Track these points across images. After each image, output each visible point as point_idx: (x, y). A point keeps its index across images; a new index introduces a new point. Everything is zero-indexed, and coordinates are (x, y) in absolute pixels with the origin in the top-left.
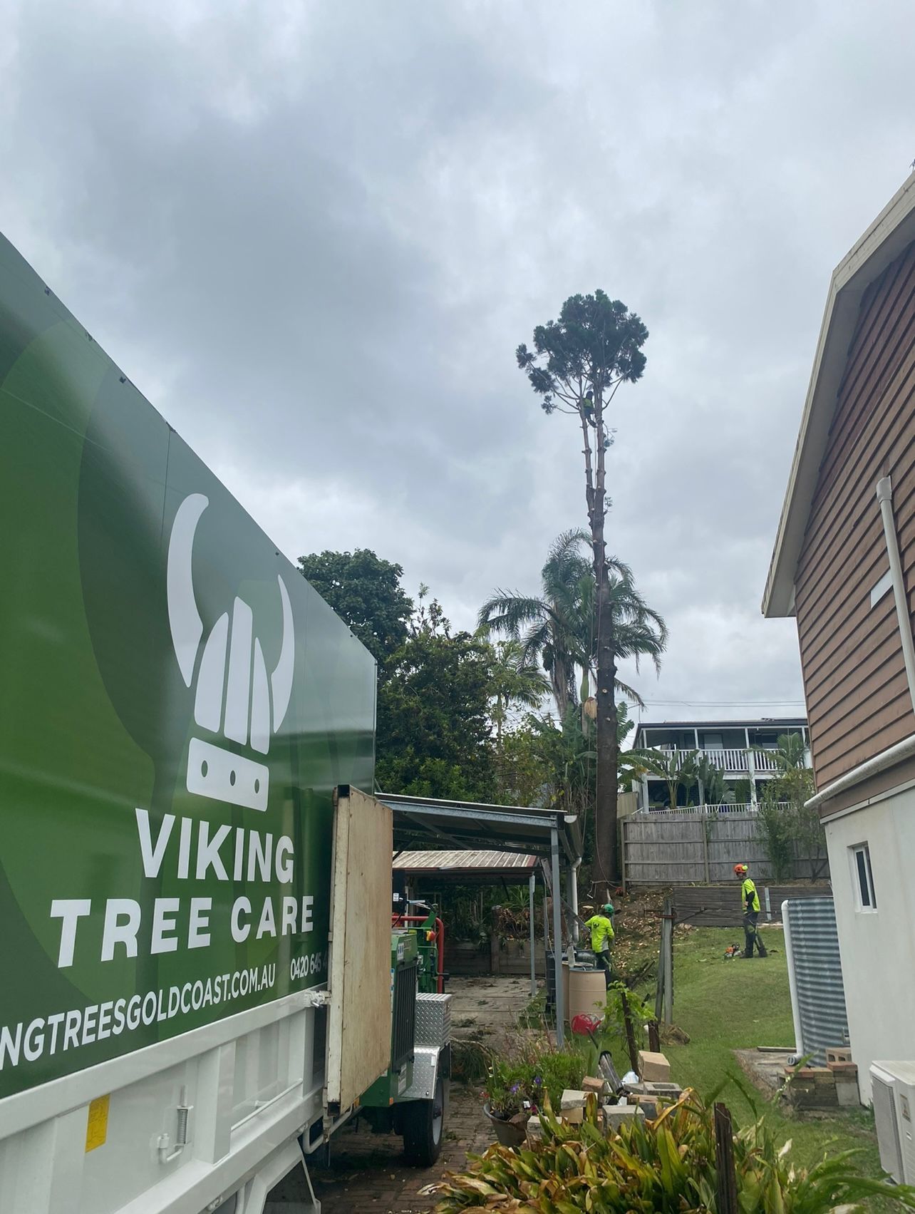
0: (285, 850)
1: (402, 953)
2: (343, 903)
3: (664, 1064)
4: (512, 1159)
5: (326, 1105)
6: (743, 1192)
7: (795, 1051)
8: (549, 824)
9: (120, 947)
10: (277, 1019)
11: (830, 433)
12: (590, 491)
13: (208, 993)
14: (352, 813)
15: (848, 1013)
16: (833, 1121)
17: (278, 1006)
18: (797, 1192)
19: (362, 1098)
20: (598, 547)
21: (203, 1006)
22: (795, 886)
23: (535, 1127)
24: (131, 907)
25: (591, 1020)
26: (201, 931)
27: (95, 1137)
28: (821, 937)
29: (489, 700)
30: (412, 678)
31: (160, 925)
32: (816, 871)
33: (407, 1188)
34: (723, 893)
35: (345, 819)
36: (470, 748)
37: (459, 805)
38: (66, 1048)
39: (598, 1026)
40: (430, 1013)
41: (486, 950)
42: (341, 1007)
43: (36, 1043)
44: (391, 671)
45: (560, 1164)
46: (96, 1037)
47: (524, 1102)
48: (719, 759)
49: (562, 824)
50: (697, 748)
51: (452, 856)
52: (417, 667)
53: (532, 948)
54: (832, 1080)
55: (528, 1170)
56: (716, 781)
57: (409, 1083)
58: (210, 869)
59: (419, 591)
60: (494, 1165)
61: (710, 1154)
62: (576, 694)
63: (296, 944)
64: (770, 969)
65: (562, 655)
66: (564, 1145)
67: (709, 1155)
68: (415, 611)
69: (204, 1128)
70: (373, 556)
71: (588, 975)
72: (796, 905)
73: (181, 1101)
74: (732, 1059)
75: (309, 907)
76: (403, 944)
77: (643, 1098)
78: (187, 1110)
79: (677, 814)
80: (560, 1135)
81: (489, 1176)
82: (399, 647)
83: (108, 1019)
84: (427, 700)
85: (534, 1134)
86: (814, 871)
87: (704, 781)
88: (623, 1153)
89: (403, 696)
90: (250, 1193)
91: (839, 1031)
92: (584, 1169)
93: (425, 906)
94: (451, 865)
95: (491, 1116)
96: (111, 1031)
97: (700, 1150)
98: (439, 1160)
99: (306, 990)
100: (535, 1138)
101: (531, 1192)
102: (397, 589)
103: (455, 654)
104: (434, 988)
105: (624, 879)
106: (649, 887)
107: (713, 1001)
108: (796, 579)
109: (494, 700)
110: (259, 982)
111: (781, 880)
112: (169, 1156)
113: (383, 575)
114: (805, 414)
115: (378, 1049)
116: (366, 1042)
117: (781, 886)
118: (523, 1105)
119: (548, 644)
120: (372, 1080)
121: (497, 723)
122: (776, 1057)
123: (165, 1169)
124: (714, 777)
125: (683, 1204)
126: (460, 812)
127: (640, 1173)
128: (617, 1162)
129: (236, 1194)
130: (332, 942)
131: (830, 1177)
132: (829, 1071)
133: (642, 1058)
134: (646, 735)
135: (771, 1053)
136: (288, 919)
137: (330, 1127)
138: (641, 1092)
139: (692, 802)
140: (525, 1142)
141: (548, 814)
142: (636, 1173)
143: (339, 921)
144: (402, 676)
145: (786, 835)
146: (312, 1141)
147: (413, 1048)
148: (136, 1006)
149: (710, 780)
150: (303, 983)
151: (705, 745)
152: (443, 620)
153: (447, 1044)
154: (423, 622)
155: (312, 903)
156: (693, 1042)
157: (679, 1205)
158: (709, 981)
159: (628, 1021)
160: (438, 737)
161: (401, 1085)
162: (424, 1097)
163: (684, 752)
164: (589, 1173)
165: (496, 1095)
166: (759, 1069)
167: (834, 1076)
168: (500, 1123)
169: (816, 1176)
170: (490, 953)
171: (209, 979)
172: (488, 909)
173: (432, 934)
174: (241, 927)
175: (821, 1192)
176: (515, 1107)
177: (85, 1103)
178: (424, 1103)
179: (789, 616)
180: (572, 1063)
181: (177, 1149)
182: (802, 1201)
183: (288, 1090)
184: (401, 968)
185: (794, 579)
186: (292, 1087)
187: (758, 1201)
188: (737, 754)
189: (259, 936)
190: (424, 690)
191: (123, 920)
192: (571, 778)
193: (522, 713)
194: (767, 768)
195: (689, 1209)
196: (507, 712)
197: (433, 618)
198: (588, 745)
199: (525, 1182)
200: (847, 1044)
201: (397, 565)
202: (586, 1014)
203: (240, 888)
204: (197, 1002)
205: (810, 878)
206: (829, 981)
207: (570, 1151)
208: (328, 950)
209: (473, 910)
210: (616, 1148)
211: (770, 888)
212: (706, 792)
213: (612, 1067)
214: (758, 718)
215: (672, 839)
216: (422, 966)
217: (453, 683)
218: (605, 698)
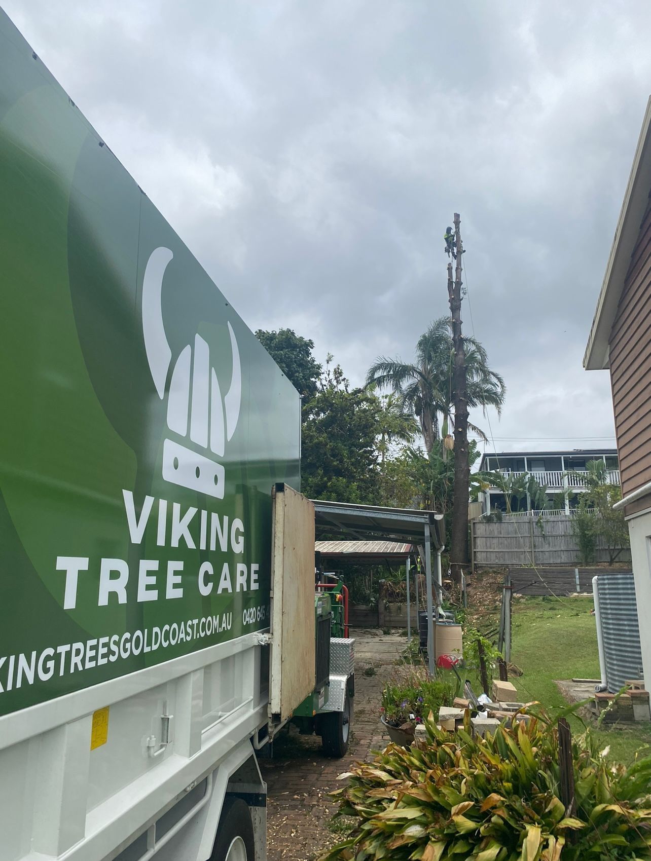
0: (238, 529)
1: (321, 609)
2: (281, 569)
3: (512, 689)
4: (404, 755)
5: (270, 716)
6: (579, 782)
7: (600, 682)
8: (423, 521)
9: (113, 596)
10: (234, 653)
11: (642, 227)
12: (450, 283)
13: (182, 633)
14: (286, 503)
15: (643, 656)
16: (631, 731)
17: (234, 644)
18: (618, 782)
19: (295, 711)
20: (456, 326)
21: (179, 642)
22: (597, 568)
23: (421, 733)
24: (121, 566)
25: (451, 659)
26: (176, 586)
27: (99, 736)
28: (622, 602)
29: (376, 437)
30: (322, 421)
31: (144, 580)
32: (613, 557)
33: (325, 772)
34: (545, 572)
35: (281, 508)
36: (363, 470)
37: (357, 507)
38: (72, 671)
39: (456, 663)
40: (340, 652)
41: (375, 611)
42: (280, 644)
43: (47, 667)
44: (306, 417)
45: (440, 759)
46: (97, 663)
47: (410, 715)
48: (542, 478)
49: (433, 521)
50: (526, 471)
51: (350, 545)
52: (324, 413)
53: (409, 609)
54: (630, 702)
55: (417, 762)
56: (540, 494)
57: (326, 701)
58: (182, 540)
59: (327, 358)
60: (391, 759)
61: (554, 754)
62: (438, 433)
63: (247, 599)
64: (580, 625)
65: (428, 405)
66: (443, 746)
67: (553, 756)
68: (323, 373)
69: (181, 732)
70: (293, 333)
71: (449, 628)
72: (604, 579)
73: (164, 713)
74: (554, 687)
75: (256, 572)
76: (321, 602)
77: (498, 714)
78: (169, 718)
79: (511, 517)
80: (440, 738)
81: (388, 766)
82: (312, 399)
83: (105, 650)
84: (332, 436)
85: (420, 737)
86: (611, 557)
87: (531, 495)
88: (488, 753)
89: (315, 434)
90: (216, 777)
91: (636, 668)
92: (459, 762)
93: (335, 577)
94: (351, 550)
95: (386, 724)
96: (108, 659)
97: (546, 751)
98: (347, 753)
99: (255, 633)
100: (421, 740)
101: (420, 778)
102: (310, 358)
103: (352, 405)
104: (342, 635)
105: (473, 562)
106: (491, 568)
107: (539, 647)
108: (610, 341)
109: (379, 437)
110: (220, 625)
111: (587, 564)
112: (156, 752)
113: (299, 348)
114: (622, 212)
115: (307, 676)
116: (299, 671)
117: (587, 568)
118: (409, 717)
119: (419, 397)
120: (302, 698)
121: (381, 453)
122: (587, 686)
123: (153, 762)
124: (538, 491)
125: (535, 789)
126: (359, 512)
127: (500, 766)
128: (483, 758)
129: (206, 779)
130: (273, 598)
131: (644, 773)
132: (628, 696)
133: (496, 686)
134: (490, 462)
135: (582, 683)
136: (241, 580)
137: (273, 731)
138: (497, 709)
139: (523, 509)
140: (413, 743)
141: (423, 514)
142: (498, 767)
143: (278, 582)
144: (314, 420)
145: (592, 531)
146: (260, 741)
147: (328, 676)
148: (127, 641)
149: (535, 494)
150: (252, 627)
151: (532, 468)
152: (344, 380)
153: (352, 674)
154: (329, 381)
155: (258, 569)
156: (526, 675)
157: (531, 790)
158: (535, 633)
159: (482, 659)
160: (340, 462)
161: (321, 701)
162: (337, 710)
163: (517, 474)
164: (463, 766)
165: (390, 709)
166: (575, 694)
167: (632, 700)
168: (392, 728)
169: (634, 771)
170: (378, 613)
171: (183, 623)
172: (376, 582)
173: (340, 597)
174: (206, 585)
175: (638, 783)
176: (404, 718)
177: (90, 713)
178: (336, 714)
179: (603, 369)
180: (445, 688)
181: (162, 746)
182: (623, 790)
183: (242, 704)
184: (320, 620)
185: (609, 341)
186: (244, 703)
187: (590, 788)
188: (555, 475)
189: (220, 591)
190: (330, 430)
191: (115, 575)
192: (434, 492)
193: (400, 446)
194: (577, 485)
195: (539, 793)
196: (389, 446)
197: (336, 378)
198: (447, 468)
199: (415, 771)
200: (642, 678)
201: (310, 340)
202: (448, 655)
203: (205, 555)
204: (174, 639)
205: (608, 562)
206: (628, 633)
207: (448, 750)
208: (270, 604)
209: (365, 582)
210: (483, 749)
211: (579, 569)
212: (533, 503)
213: (471, 691)
214: (571, 450)
215: (508, 534)
216: (333, 619)
217: (351, 425)
218: (461, 435)
